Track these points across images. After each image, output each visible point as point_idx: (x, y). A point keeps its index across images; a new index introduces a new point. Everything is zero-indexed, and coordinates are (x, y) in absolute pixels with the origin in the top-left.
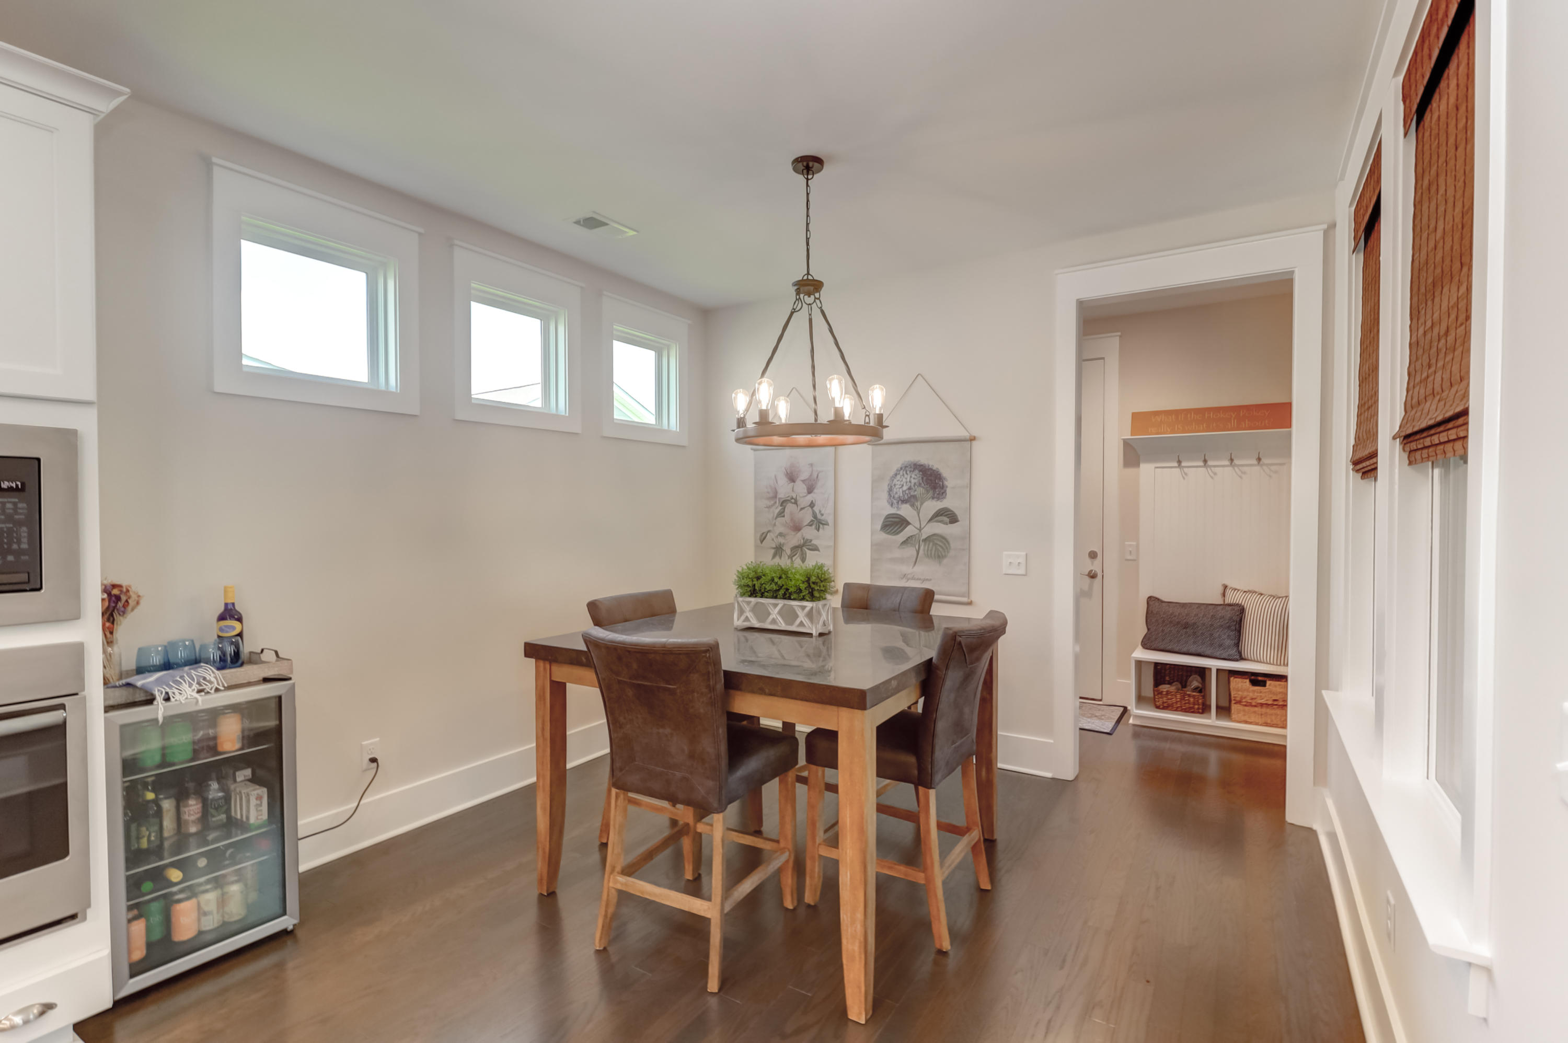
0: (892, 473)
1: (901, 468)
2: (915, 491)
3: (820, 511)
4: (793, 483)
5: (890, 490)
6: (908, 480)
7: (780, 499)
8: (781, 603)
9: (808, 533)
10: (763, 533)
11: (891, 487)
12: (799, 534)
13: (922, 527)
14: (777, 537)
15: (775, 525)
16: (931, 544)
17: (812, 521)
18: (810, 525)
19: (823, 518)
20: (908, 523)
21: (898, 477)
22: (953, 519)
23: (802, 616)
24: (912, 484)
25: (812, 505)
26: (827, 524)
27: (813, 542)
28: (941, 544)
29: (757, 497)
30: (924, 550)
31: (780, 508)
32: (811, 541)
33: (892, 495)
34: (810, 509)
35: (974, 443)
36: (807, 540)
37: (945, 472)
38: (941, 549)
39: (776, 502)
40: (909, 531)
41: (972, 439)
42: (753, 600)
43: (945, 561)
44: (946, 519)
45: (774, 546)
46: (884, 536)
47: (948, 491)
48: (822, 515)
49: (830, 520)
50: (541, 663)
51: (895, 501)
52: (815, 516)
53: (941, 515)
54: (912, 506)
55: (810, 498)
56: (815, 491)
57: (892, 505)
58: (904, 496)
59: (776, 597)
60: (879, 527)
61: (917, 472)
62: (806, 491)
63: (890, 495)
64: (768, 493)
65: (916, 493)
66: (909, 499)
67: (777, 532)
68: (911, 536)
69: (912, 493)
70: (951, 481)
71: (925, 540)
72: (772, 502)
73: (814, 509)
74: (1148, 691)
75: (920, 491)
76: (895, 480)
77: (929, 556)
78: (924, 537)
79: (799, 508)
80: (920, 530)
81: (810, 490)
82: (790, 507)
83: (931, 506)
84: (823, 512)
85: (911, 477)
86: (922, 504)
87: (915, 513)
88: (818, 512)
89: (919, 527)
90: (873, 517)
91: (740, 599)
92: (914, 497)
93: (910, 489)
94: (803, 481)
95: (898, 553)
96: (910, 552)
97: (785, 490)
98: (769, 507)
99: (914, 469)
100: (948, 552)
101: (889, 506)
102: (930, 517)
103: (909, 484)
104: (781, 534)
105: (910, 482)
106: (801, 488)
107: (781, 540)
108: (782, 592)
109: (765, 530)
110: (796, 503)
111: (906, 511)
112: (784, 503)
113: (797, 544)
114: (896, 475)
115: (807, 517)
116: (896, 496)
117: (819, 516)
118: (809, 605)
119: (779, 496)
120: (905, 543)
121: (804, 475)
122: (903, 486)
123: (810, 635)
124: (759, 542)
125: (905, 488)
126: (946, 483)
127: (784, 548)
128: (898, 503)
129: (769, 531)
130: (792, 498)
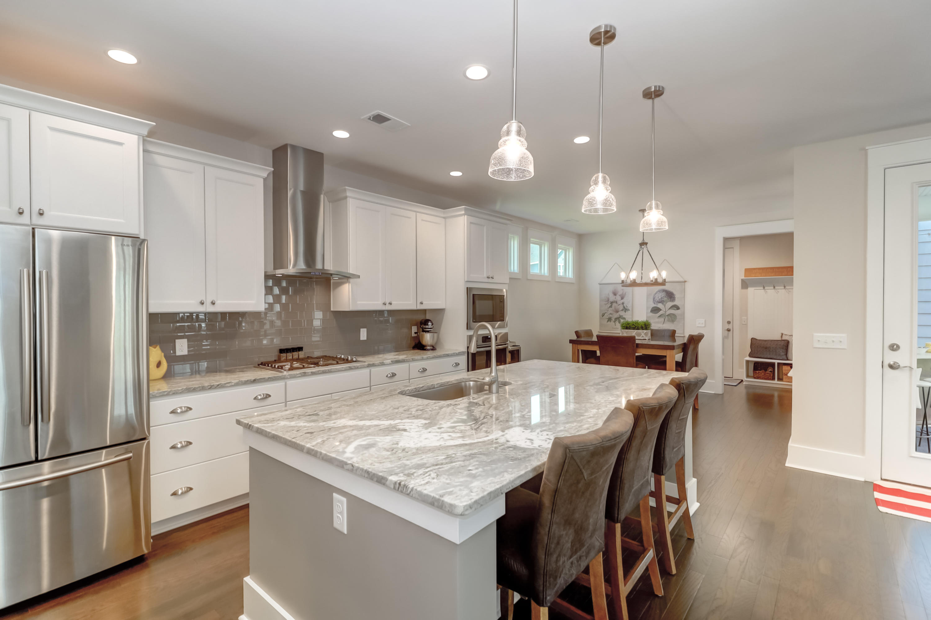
0: (655, 293)
1: (658, 291)
2: (663, 299)
3: (626, 306)
4: (615, 296)
5: (654, 299)
6: (661, 295)
7: (610, 301)
8: (636, 331)
9: (622, 313)
10: (603, 314)
11: (654, 297)
12: (618, 314)
13: (666, 311)
14: (609, 315)
15: (608, 310)
16: (669, 317)
17: (623, 309)
18: (622, 310)
19: (627, 308)
20: (660, 310)
21: (657, 294)
22: (678, 308)
23: (643, 335)
24: (663, 296)
25: (623, 303)
26: (629, 310)
27: (623, 316)
28: (674, 317)
29: (601, 300)
30: (667, 319)
31: (610, 304)
32: (622, 316)
33: (655, 300)
34: (622, 305)
35: (686, 283)
36: (621, 316)
37: (675, 293)
38: (673, 319)
39: (608, 303)
40: (661, 312)
41: (685, 282)
42: (627, 330)
43: (675, 323)
44: (676, 309)
45: (608, 318)
46: (651, 314)
47: (676, 299)
48: (627, 307)
49: (630, 309)
50: (574, 345)
51: (656, 302)
52: (624, 307)
53: (674, 307)
54: (663, 304)
55: (622, 301)
56: (624, 299)
57: (655, 303)
58: (659, 300)
59: (634, 329)
60: (650, 311)
61: (664, 292)
62: (620, 299)
63: (654, 300)
64: (605, 299)
65: (664, 300)
66: (661, 302)
67: (609, 313)
68: (662, 314)
69: (662, 300)
70: (677, 296)
71: (667, 316)
72: (607, 303)
73: (624, 305)
74: (751, 373)
75: (665, 299)
76: (656, 295)
77: (668, 321)
78: (667, 314)
79: (618, 304)
80: (666, 312)
81: (622, 298)
82: (614, 304)
83: (670, 304)
84: (627, 306)
85: (662, 294)
86: (666, 303)
87: (664, 306)
88: (625, 306)
89: (665, 311)
90: (647, 308)
91: (622, 330)
92: (663, 301)
93: (661, 298)
94: (620, 295)
95: (657, 320)
96: (662, 319)
97: (612, 298)
98: (606, 304)
99: (663, 292)
100: (676, 320)
101: (653, 304)
102: (669, 307)
103: (661, 296)
104: (611, 314)
105: (662, 296)
106: (618, 298)
107: (611, 316)
108: (636, 328)
109: (604, 312)
110: (617, 303)
111: (660, 306)
112: (612, 303)
113: (617, 317)
114: (656, 293)
115: (621, 307)
116: (656, 301)
117: (626, 307)
118: (645, 331)
119: (610, 300)
120: (660, 316)
121: (620, 293)
122: (659, 297)
123: (646, 339)
124: (602, 317)
125: (660, 298)
126: (675, 296)
127: (612, 319)
128: (657, 303)
129: (605, 313)
130: (615, 301)
